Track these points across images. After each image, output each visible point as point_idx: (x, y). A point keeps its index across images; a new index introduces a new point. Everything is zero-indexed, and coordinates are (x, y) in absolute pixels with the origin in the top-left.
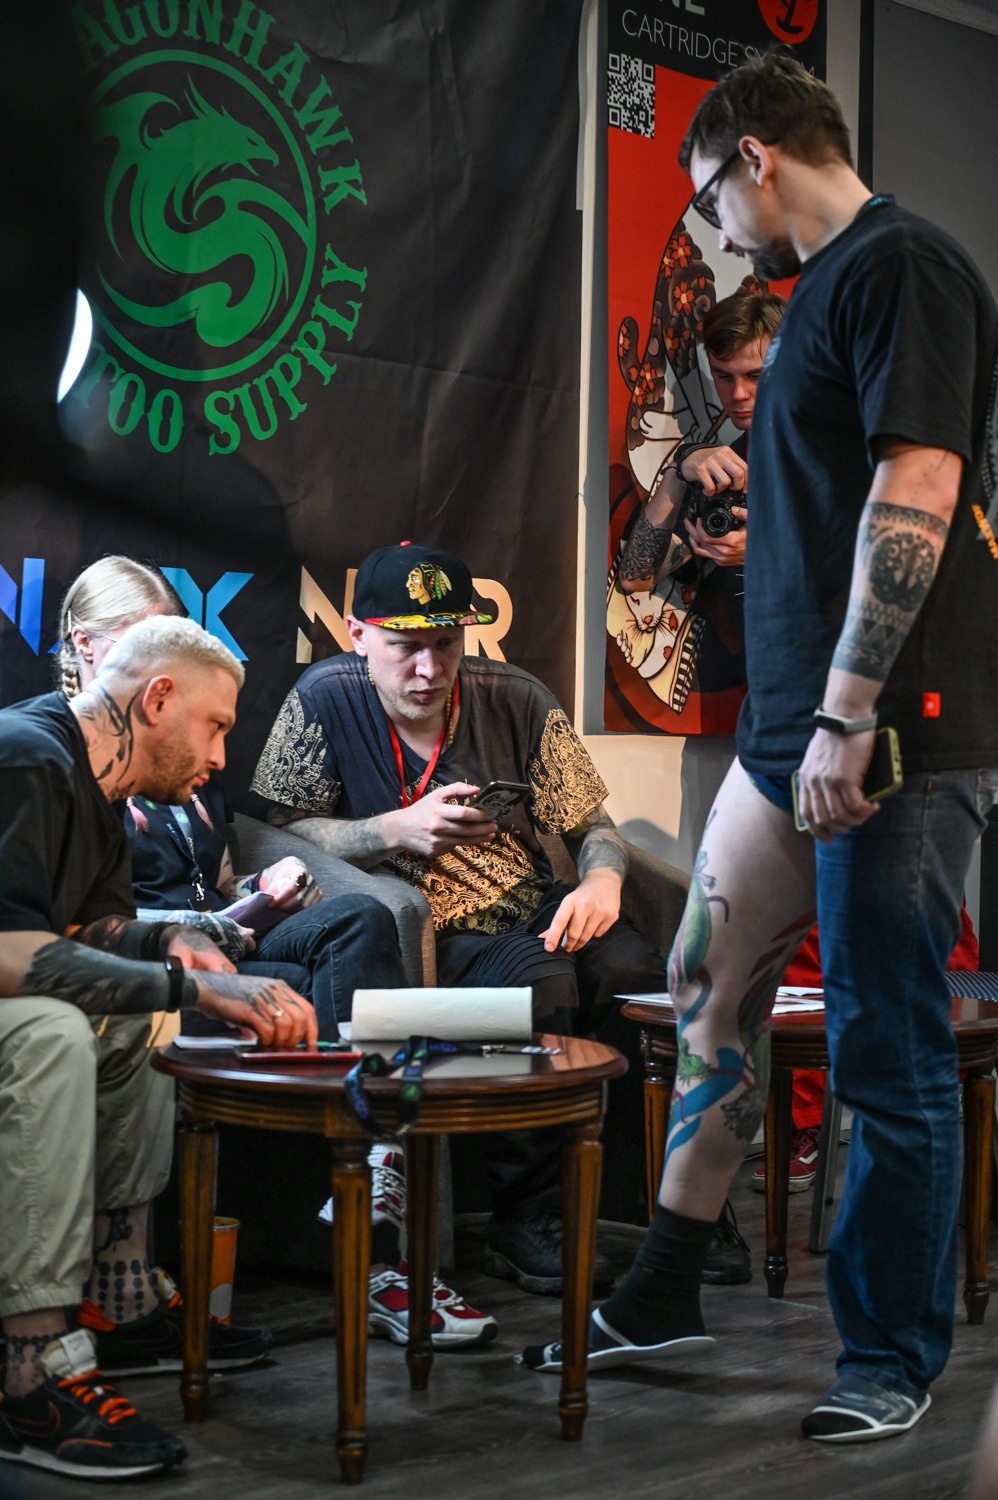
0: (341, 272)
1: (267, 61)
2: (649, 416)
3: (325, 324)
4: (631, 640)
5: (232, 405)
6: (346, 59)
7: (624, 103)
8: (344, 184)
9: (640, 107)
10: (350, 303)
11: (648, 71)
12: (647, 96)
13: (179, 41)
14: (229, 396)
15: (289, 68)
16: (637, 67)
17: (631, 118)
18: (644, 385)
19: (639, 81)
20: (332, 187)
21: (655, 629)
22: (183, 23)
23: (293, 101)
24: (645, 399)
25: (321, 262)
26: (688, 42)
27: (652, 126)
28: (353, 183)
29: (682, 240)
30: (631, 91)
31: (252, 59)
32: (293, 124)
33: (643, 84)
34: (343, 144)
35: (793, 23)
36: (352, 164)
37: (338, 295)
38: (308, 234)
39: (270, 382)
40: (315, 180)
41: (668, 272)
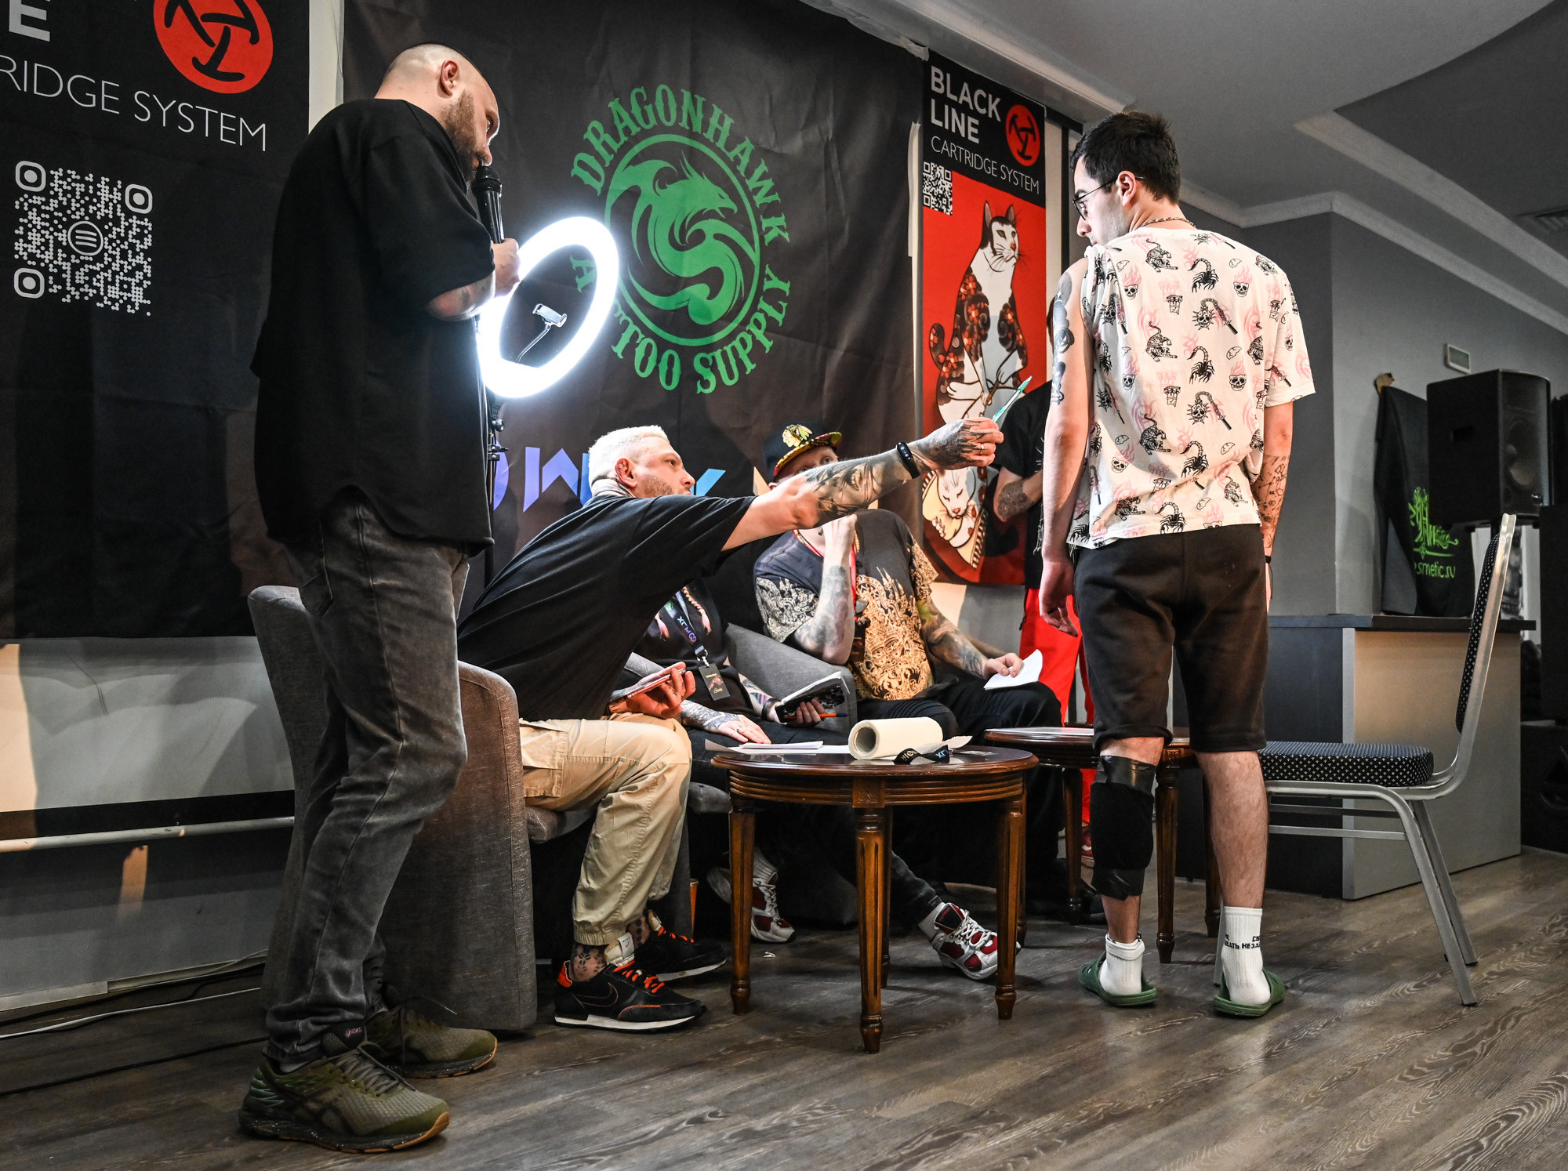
0: (774, 283)
1: (730, 146)
2: (953, 385)
3: (766, 315)
4: (943, 523)
5: (711, 364)
6: (776, 150)
7: (933, 193)
8: (775, 227)
9: (943, 196)
10: (781, 303)
11: (948, 174)
12: (947, 189)
13: (676, 129)
14: (709, 357)
15: (742, 152)
16: (941, 171)
17: (937, 202)
18: (950, 366)
19: (944, 181)
20: (769, 229)
21: (962, 516)
22: (679, 118)
23: (745, 173)
24: (950, 375)
25: (763, 276)
26: (971, 159)
27: (951, 207)
28: (781, 227)
29: (971, 278)
30: (937, 186)
31: (721, 144)
32: (745, 187)
33: (945, 182)
34: (774, 203)
35: (1027, 153)
36: (780, 216)
37: (773, 296)
38: (755, 256)
39: (734, 349)
40: (759, 224)
41: (963, 297)
